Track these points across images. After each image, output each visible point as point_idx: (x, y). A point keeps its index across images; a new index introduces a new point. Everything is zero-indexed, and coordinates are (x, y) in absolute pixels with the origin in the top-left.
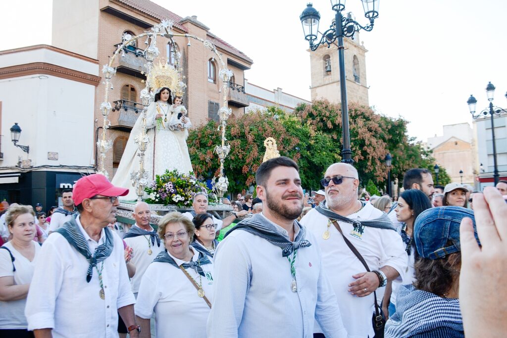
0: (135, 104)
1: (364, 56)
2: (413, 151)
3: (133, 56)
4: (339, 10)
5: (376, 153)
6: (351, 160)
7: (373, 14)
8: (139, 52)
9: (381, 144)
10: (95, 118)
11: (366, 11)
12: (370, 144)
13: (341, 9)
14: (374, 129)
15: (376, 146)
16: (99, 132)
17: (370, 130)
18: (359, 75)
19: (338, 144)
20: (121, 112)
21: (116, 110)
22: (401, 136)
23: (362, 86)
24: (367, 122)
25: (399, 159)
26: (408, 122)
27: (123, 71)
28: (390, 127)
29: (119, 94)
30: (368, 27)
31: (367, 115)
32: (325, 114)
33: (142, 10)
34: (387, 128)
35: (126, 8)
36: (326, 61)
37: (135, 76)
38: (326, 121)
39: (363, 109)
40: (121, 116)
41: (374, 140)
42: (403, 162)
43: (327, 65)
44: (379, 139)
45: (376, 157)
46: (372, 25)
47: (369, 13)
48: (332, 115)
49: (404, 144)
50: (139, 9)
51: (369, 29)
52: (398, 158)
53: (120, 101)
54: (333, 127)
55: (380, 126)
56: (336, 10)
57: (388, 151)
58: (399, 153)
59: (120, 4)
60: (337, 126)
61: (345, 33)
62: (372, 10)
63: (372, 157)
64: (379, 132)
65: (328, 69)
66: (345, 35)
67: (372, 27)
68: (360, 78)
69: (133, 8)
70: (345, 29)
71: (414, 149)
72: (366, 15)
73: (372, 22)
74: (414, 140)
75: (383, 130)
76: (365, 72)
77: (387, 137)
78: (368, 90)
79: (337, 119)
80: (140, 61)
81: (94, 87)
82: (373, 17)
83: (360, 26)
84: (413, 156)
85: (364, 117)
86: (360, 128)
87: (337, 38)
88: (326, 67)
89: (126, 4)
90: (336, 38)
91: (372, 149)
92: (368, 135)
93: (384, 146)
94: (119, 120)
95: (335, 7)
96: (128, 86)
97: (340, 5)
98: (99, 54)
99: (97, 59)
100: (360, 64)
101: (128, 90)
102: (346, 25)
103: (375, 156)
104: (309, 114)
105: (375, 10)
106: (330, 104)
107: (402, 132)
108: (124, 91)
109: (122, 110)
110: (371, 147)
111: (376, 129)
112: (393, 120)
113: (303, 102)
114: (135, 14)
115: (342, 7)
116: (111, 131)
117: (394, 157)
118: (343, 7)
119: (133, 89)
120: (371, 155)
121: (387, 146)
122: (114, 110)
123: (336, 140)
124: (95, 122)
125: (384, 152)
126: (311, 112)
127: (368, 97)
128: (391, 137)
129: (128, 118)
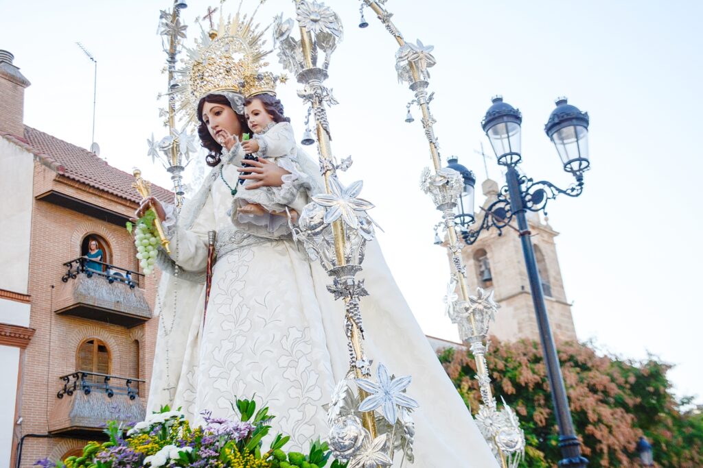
0: (107, 379)
1: (553, 244)
2: (692, 426)
3: (103, 282)
4: (512, 163)
5: (614, 436)
6: (581, 460)
7: (580, 164)
8: (116, 274)
9: (622, 417)
10: (17, 416)
11: (566, 161)
12: (600, 421)
13: (514, 161)
14: (600, 388)
15: (613, 423)
16: (23, 446)
17: (593, 389)
18: (549, 282)
19: (531, 425)
20: (75, 398)
21: (65, 395)
22: (661, 396)
23: (557, 302)
24: (585, 374)
25: (667, 446)
26: (670, 367)
27: (81, 313)
28: (632, 379)
29: (73, 361)
30: (573, 189)
31: (580, 359)
32: (495, 366)
33: (120, 194)
34: (626, 382)
35: (88, 192)
36: (480, 261)
37: (106, 321)
38: (499, 379)
39: (572, 349)
40: (76, 406)
41: (605, 411)
42: (678, 454)
43: (483, 268)
44: (616, 406)
45: (617, 448)
46: (581, 184)
47: (569, 163)
48: (511, 365)
49: (670, 413)
50: (115, 193)
51: (575, 193)
52: (663, 445)
53: (76, 375)
54: (517, 392)
55: (613, 380)
56: (505, 164)
57: (640, 432)
58: (664, 435)
59: (77, 186)
60: (524, 387)
61: (529, 204)
62: (577, 157)
63: (609, 447)
64: (612, 393)
65: (486, 276)
66: (530, 209)
67: (582, 188)
68: (551, 286)
69: (103, 190)
70: (528, 197)
71: (696, 423)
72: (565, 167)
73: (580, 179)
74: (688, 403)
75: (620, 386)
76: (559, 273)
77: (631, 401)
78: (571, 307)
79: (521, 374)
80: (117, 291)
81: (17, 350)
82: (580, 170)
83: (557, 189)
84: (696, 440)
85: (577, 364)
86: (572, 386)
87: (514, 216)
88: (482, 273)
89: (88, 185)
90: (511, 217)
91: (606, 431)
92: (590, 402)
93: (629, 421)
94: (72, 415)
95: (503, 160)
96: (92, 342)
97: (511, 154)
98: (32, 282)
99: (26, 293)
100: (547, 261)
101: (91, 352)
102: (528, 189)
103: (614, 444)
104: (463, 368)
105: (582, 156)
106: (503, 344)
107: (662, 388)
108: (83, 354)
109: (79, 393)
110: (603, 427)
111: (605, 387)
112: (637, 365)
113: (448, 346)
114: (106, 201)
115: (515, 158)
116: (52, 441)
117: (656, 444)
118: (518, 158)
119: (103, 348)
120: (604, 442)
121: (635, 420)
122: (60, 396)
123: (524, 417)
124: (16, 424)
125: (632, 434)
126: (467, 365)
127: (572, 324)
128: (639, 400)
129: (92, 409)
